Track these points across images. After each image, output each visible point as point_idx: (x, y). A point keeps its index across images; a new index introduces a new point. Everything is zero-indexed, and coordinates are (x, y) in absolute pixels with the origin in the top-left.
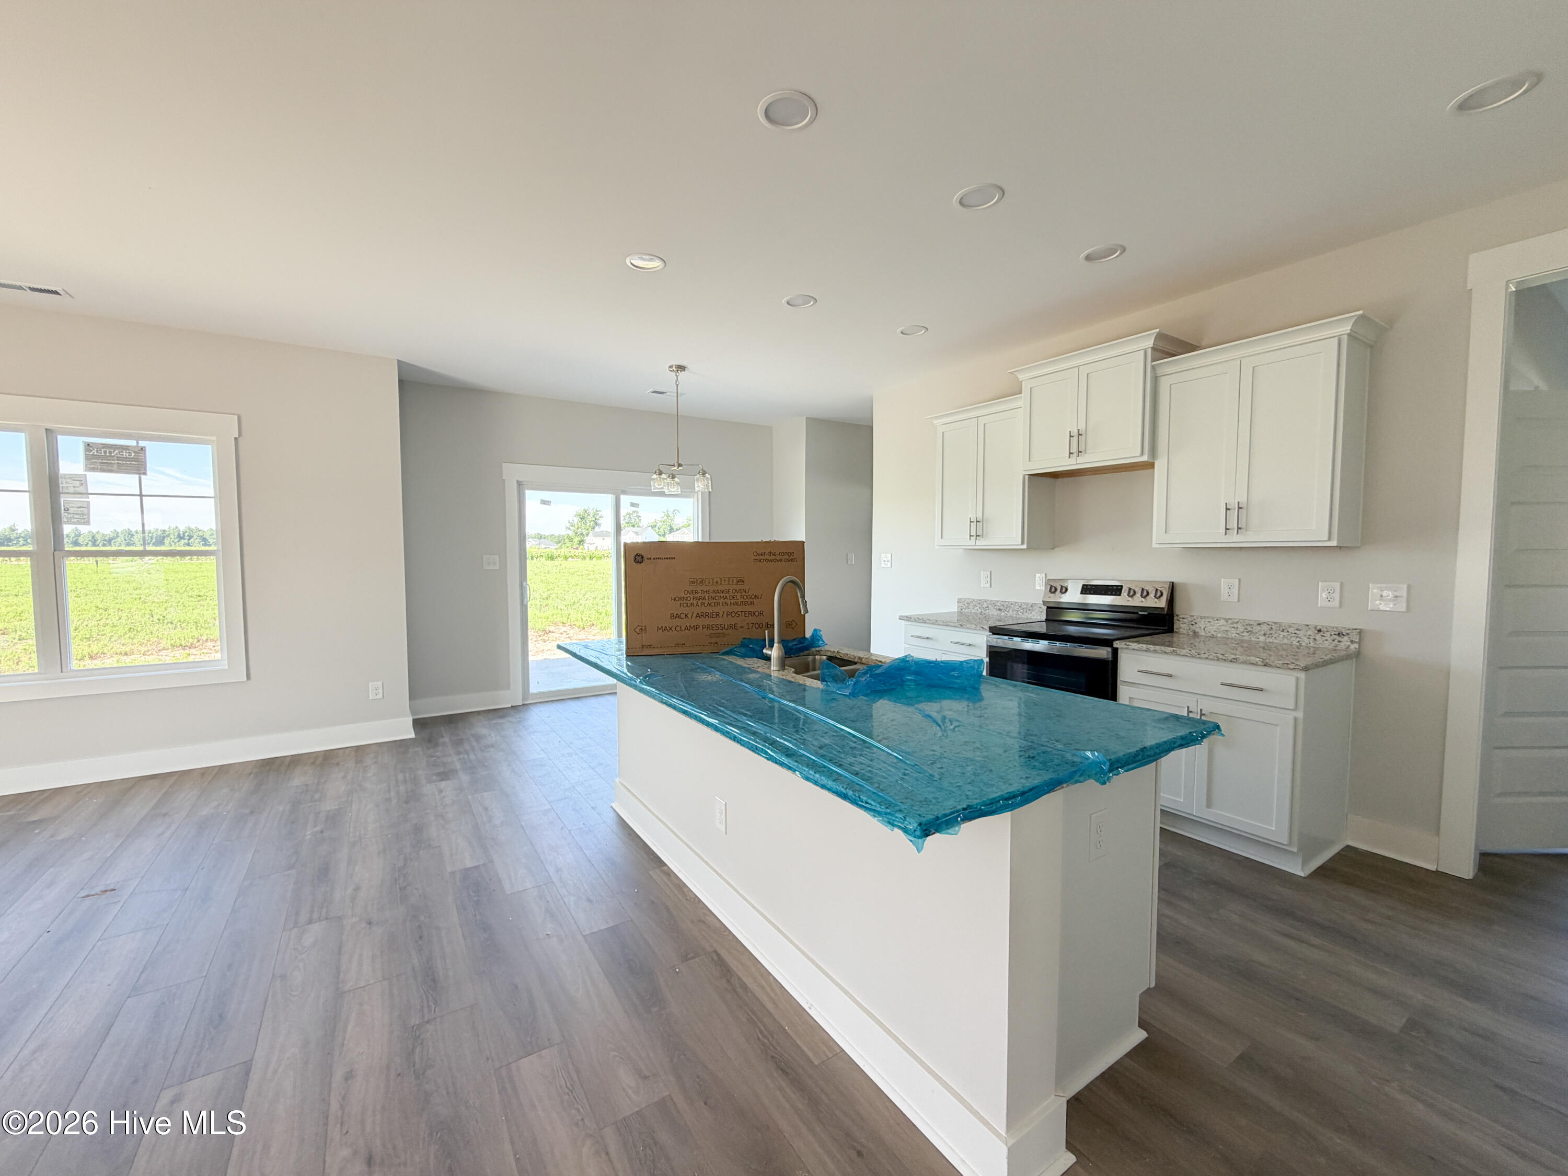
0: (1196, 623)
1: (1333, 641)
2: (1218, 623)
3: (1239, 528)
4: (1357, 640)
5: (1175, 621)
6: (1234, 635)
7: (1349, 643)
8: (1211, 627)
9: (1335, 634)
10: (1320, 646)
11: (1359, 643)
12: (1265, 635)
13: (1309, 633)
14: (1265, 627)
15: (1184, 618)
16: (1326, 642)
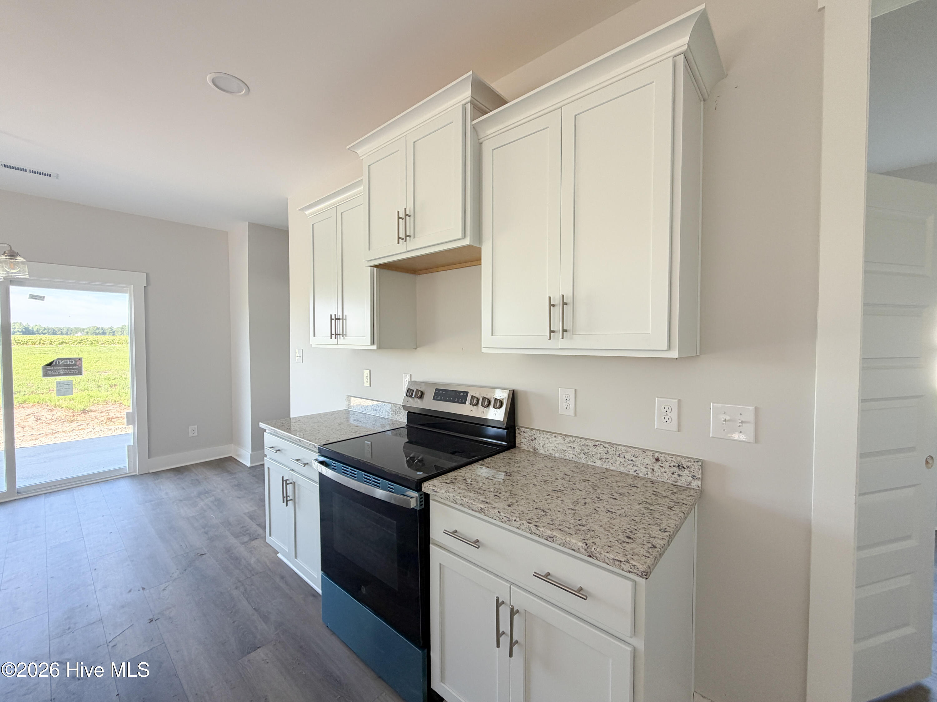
0: (535, 439)
1: (673, 474)
2: (556, 441)
3: (564, 331)
4: (700, 476)
5: (516, 435)
6: (571, 456)
7: (690, 479)
8: (549, 445)
9: (674, 466)
10: (659, 479)
11: (702, 479)
12: (601, 459)
13: (647, 461)
14: (601, 450)
15: (524, 432)
16: (665, 474)
